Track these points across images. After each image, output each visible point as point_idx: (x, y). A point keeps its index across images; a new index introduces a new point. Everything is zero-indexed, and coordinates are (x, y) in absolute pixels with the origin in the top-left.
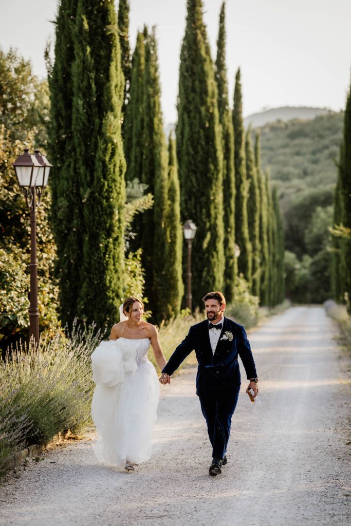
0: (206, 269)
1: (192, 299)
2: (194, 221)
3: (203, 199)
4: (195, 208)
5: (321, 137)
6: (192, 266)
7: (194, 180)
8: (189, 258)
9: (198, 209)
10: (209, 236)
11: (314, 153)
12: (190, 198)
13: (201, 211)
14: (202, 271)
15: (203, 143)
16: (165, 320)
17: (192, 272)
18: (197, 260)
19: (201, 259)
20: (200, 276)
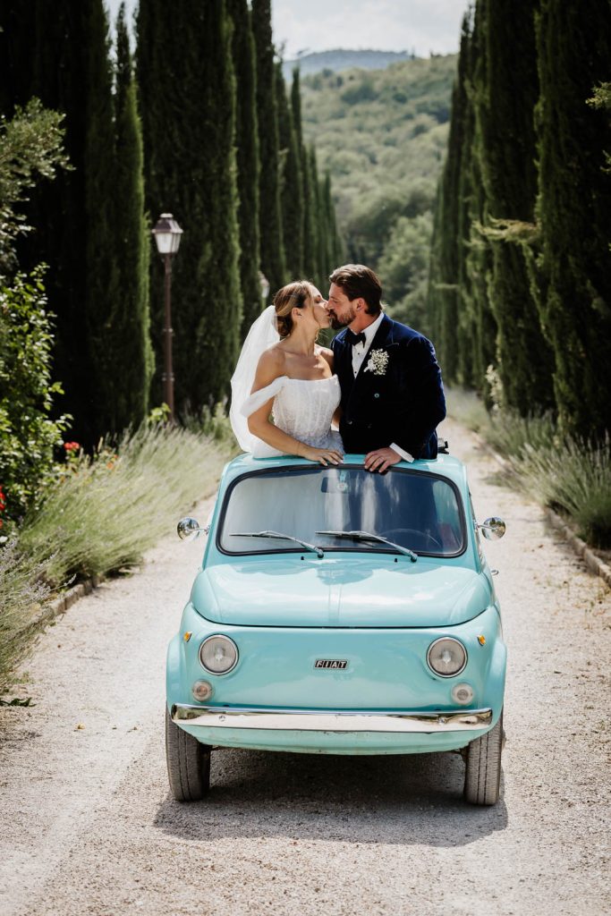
0: (204, 320)
1: (175, 384)
2: (177, 218)
3: (197, 174)
4: (180, 192)
5: (401, 99)
6: (174, 315)
7: (176, 133)
8: (168, 298)
9: (186, 195)
10: (208, 250)
11: (388, 128)
12: (169, 172)
13: (192, 199)
14: (196, 324)
15: (194, 55)
16: (112, 435)
17: (174, 326)
18: (185, 302)
19: (193, 300)
20: (193, 337)
